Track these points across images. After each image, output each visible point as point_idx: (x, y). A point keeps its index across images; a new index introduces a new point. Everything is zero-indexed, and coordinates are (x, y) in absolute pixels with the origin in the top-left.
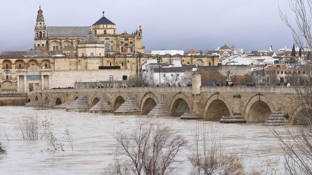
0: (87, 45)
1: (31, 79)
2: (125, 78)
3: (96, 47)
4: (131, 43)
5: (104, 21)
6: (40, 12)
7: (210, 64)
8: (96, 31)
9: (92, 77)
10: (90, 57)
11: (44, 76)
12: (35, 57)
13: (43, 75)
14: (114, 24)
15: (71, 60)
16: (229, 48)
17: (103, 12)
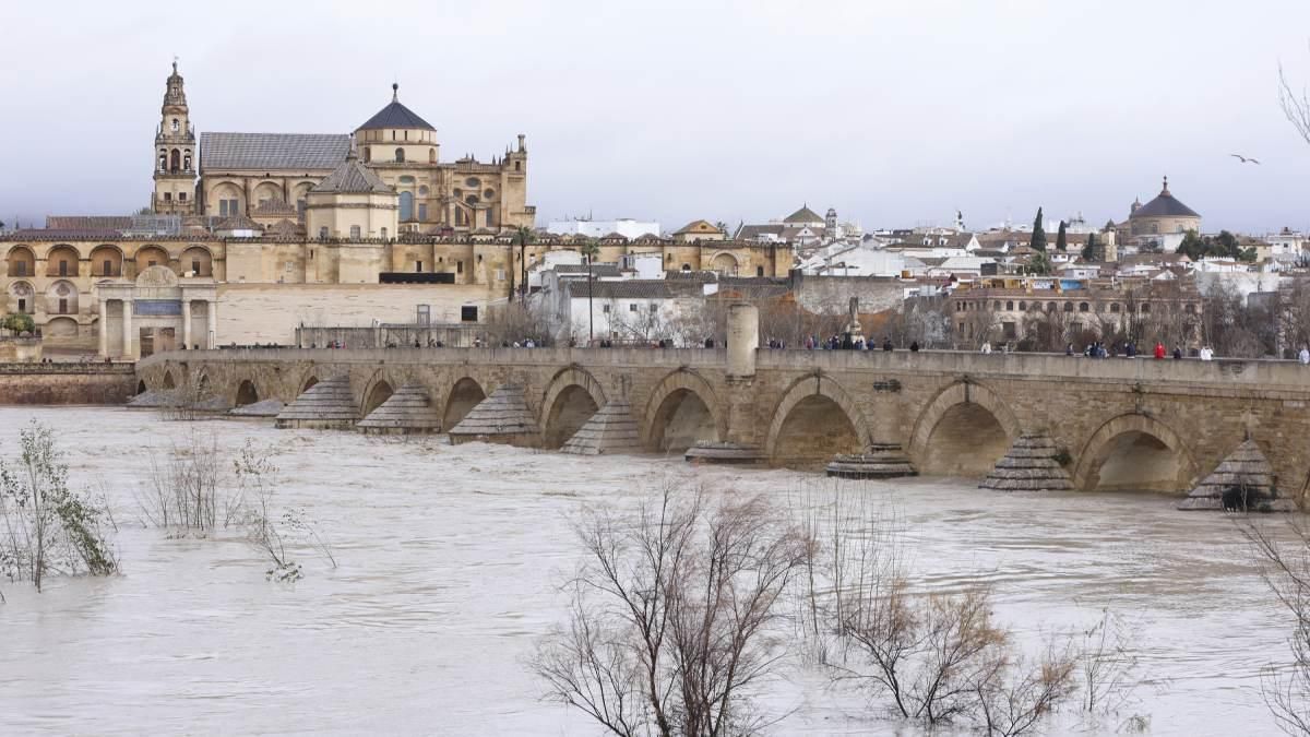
0: (340, 199)
1: (147, 313)
2: (469, 313)
3: (369, 206)
4: (489, 193)
5: (396, 116)
6: (175, 81)
7: (760, 270)
8: (368, 152)
9: (355, 309)
10: (347, 241)
11: (194, 303)
12: (161, 239)
13: (190, 299)
14: (430, 128)
15: (283, 248)
16: (818, 219)
17: (395, 87)
